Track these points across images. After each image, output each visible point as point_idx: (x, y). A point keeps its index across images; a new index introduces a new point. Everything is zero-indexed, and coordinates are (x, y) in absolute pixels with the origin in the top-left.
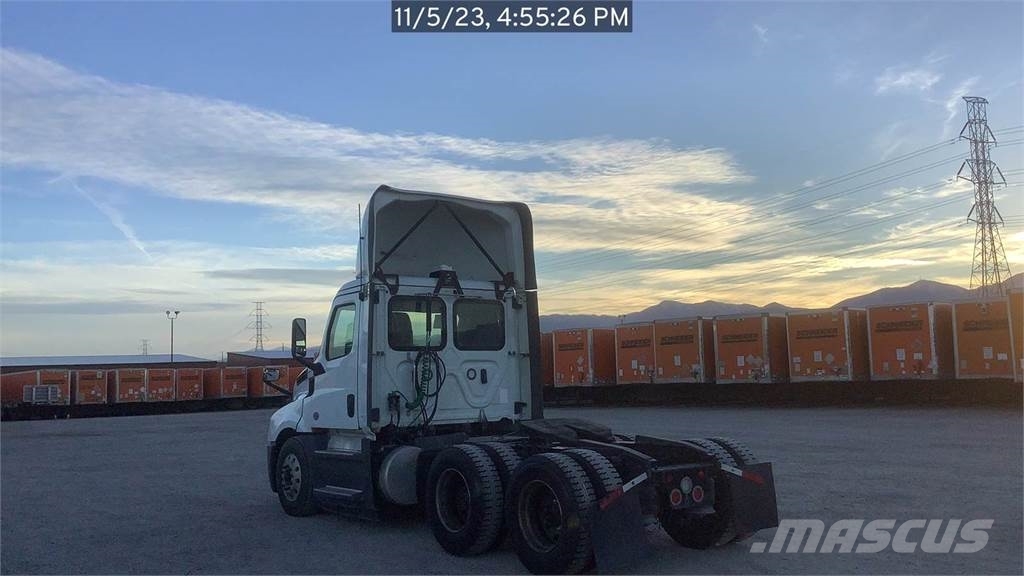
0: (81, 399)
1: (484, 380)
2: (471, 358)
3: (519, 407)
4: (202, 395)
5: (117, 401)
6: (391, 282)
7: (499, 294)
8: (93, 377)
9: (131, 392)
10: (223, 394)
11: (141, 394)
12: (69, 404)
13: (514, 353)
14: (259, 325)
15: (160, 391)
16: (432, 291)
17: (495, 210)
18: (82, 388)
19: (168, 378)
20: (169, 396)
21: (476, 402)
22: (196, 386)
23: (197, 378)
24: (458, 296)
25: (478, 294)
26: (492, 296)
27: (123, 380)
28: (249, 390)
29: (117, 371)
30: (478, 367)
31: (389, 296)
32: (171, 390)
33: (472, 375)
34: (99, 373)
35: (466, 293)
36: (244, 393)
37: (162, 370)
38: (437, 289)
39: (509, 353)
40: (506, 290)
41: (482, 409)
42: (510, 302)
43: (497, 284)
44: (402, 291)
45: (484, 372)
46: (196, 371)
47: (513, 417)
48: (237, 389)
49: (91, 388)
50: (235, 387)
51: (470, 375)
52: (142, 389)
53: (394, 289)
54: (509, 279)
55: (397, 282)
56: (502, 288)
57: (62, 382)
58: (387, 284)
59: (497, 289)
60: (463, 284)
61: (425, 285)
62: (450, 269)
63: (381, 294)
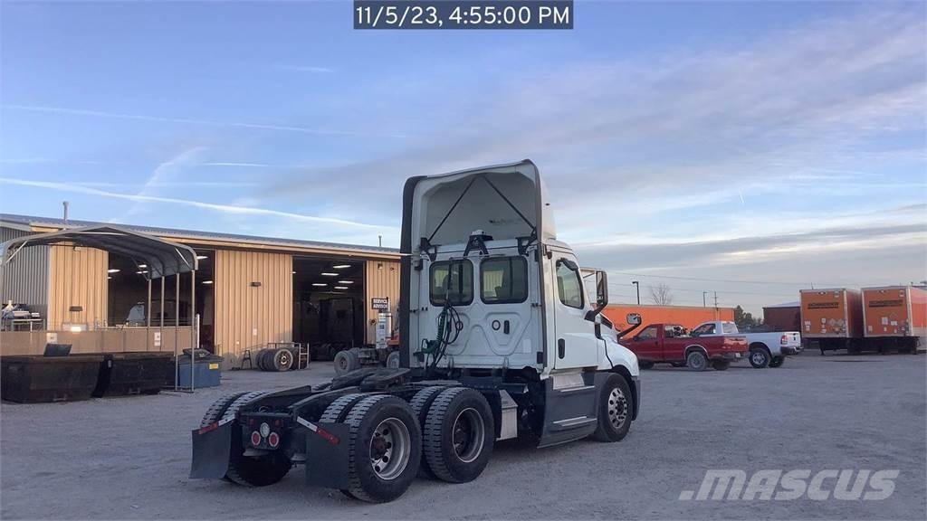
2: (494, 311)
3: (541, 357)
6: (432, 251)
16: (462, 254)
17: (520, 170)
21: (500, 350)
24: (484, 256)
25: (502, 252)
26: (515, 252)
30: (502, 319)
31: (430, 263)
33: (496, 325)
35: (490, 253)
39: (533, 304)
40: (529, 245)
41: (506, 357)
42: (532, 255)
44: (439, 258)
47: (537, 367)
53: (433, 257)
55: (436, 251)
56: (525, 243)
58: (428, 253)
59: (520, 245)
60: (489, 244)
61: (457, 250)
62: (480, 233)
63: (424, 262)
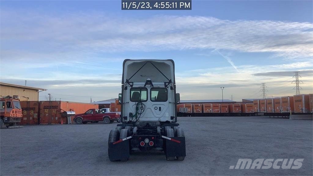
0: (195, 111)
1: (160, 110)
2: (156, 104)
3: (172, 118)
4: (228, 111)
5: (204, 112)
6: (131, 84)
7: (166, 86)
8: (198, 106)
9: (208, 110)
10: (234, 111)
11: (210, 111)
12: (192, 113)
13: (171, 102)
14: (264, 90)
15: (216, 110)
16: (143, 86)
17: (165, 62)
18: (195, 108)
19: (218, 106)
20: (218, 111)
21: (157, 116)
22: (226, 109)
23: (226, 106)
24: (152, 87)
25: (158, 86)
26: (163, 86)
27: (206, 107)
28: (242, 110)
29: (204, 104)
30: (158, 106)
31: (130, 88)
32: (219, 110)
33: (156, 108)
34: (199, 105)
35: (154, 86)
36: (240, 111)
37: (216, 104)
38: (145, 85)
39: (169, 102)
41: (159, 118)
42: (169, 88)
43: (165, 83)
44: (134, 86)
45: (160, 108)
46: (226, 105)
47: (171, 121)
48: (237, 110)
49: (197, 109)
50: (237, 109)
51: (155, 108)
52: (211, 109)
53: (132, 86)
54: (170, 82)
55: (133, 84)
56: (167, 84)
57: (190, 107)
58: (130, 85)
59: (165, 84)
60: (153, 83)
61: (142, 84)
62: (150, 80)
63: (128, 87)
